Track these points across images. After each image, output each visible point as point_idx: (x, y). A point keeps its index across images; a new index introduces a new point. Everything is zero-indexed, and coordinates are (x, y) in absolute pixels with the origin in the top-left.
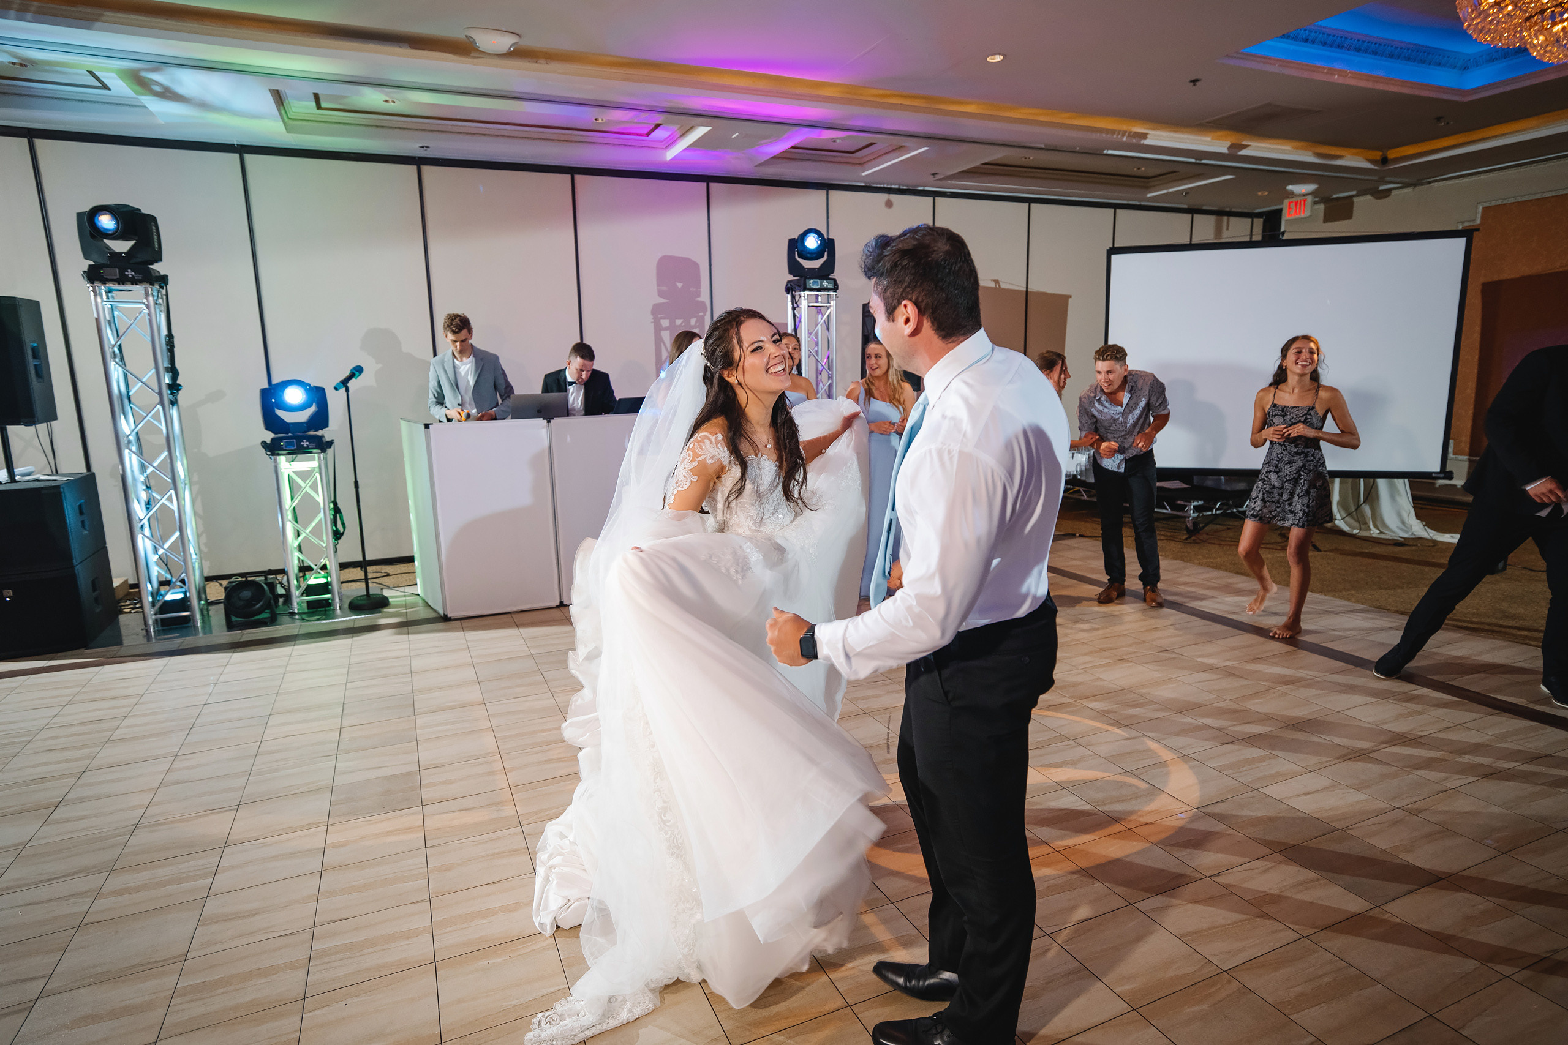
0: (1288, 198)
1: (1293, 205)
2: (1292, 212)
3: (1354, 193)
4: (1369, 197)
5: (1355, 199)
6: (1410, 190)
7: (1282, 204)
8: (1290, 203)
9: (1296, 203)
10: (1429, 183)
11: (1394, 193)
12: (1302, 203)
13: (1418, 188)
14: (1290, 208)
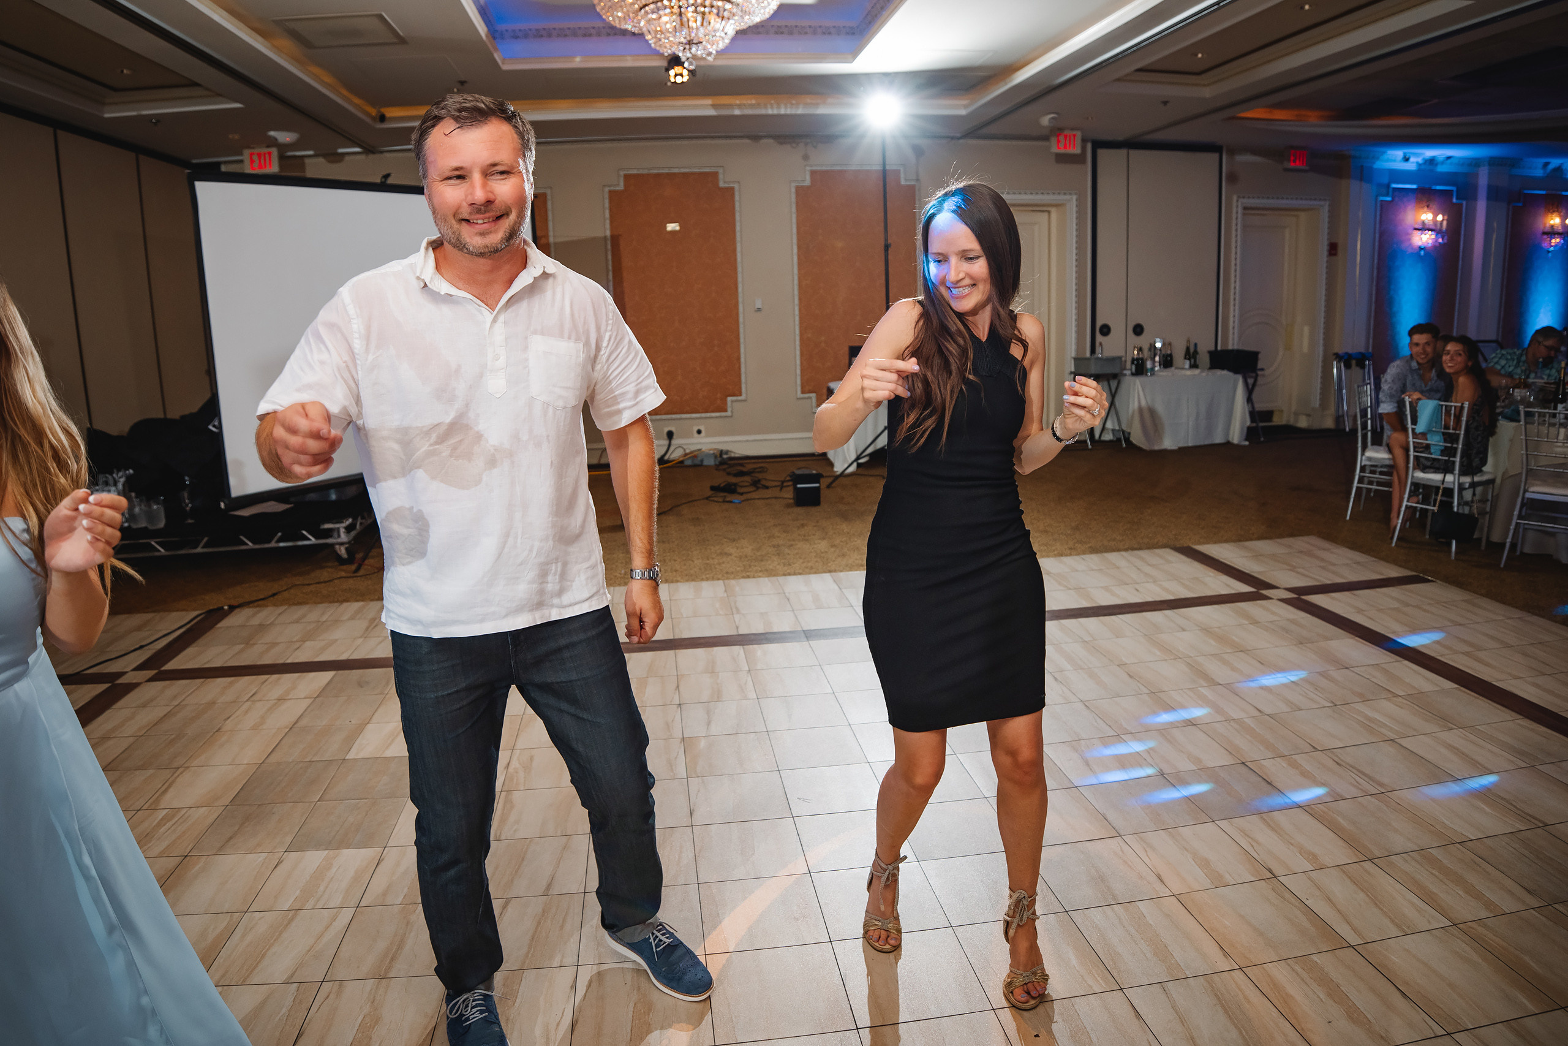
0: (249, 147)
1: (255, 158)
2: (256, 165)
3: (311, 153)
4: (321, 160)
5: (307, 161)
6: (363, 157)
7: (241, 154)
8: (252, 154)
9: (259, 155)
10: (382, 152)
11: (347, 158)
12: (267, 156)
13: (371, 156)
14: (252, 161)
